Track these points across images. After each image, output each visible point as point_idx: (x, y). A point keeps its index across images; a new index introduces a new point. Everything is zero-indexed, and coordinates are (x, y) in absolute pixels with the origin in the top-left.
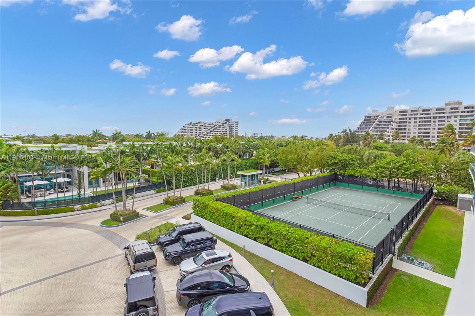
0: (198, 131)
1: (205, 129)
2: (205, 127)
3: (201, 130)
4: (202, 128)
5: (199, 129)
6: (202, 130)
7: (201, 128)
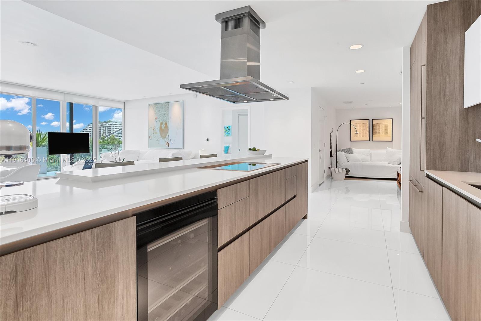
0: (107, 131)
1: (116, 129)
2: (116, 126)
3: (111, 130)
4: (113, 128)
5: (109, 129)
6: (113, 130)
7: (111, 128)
